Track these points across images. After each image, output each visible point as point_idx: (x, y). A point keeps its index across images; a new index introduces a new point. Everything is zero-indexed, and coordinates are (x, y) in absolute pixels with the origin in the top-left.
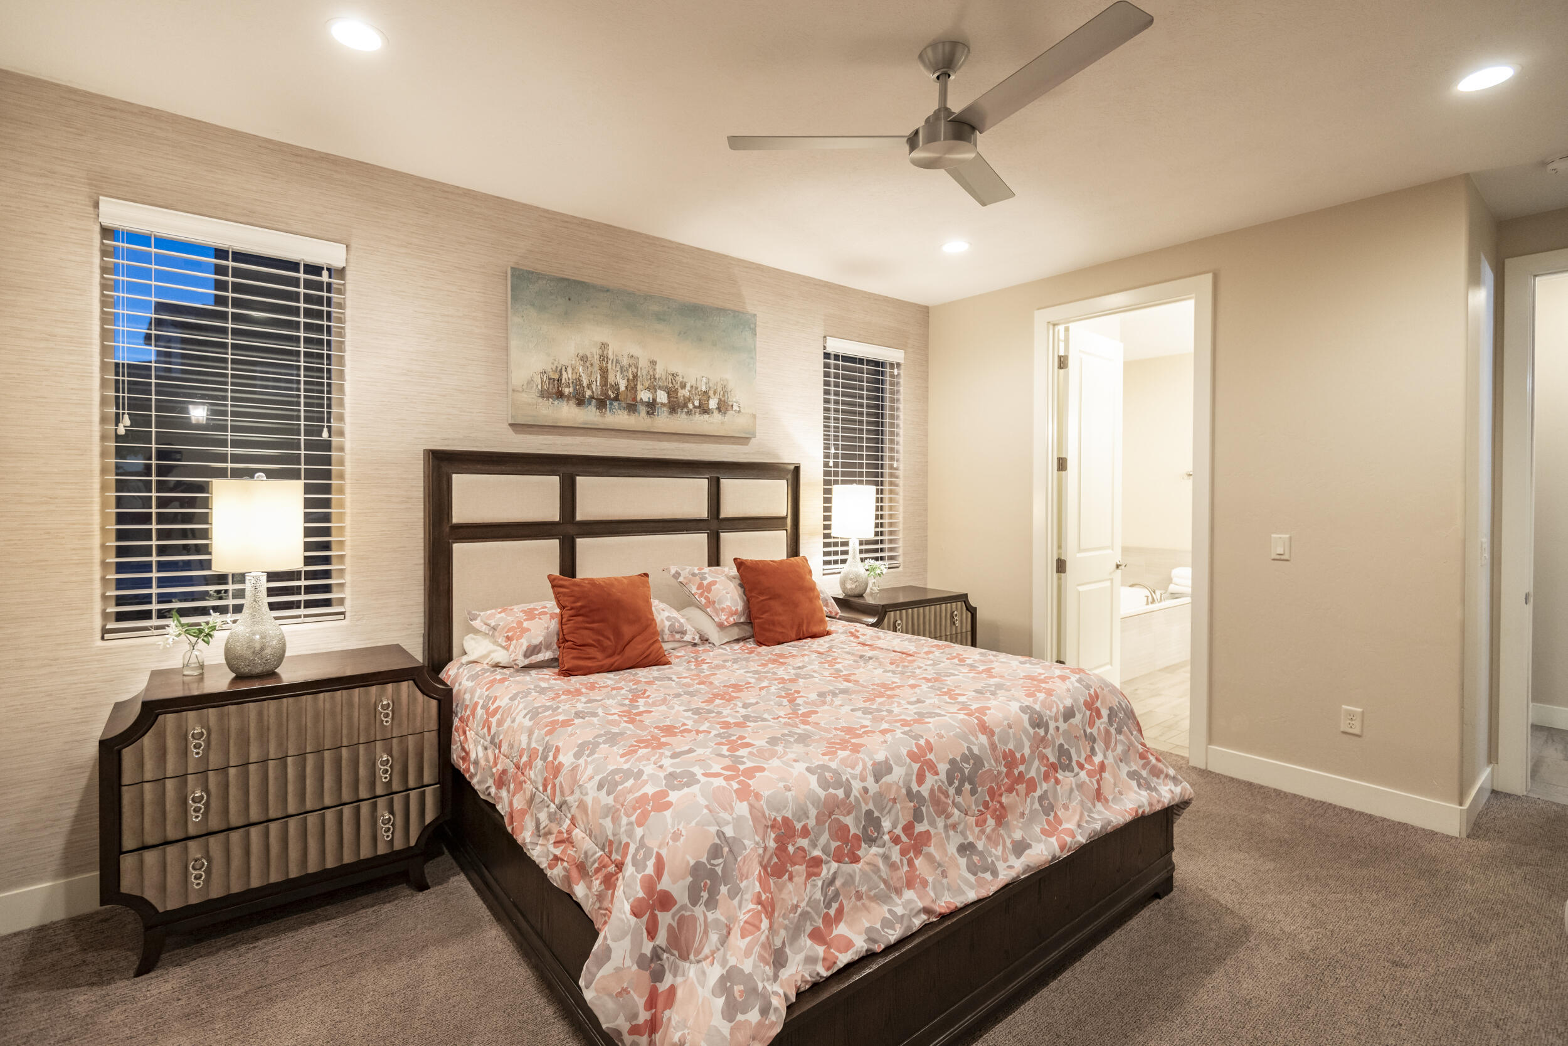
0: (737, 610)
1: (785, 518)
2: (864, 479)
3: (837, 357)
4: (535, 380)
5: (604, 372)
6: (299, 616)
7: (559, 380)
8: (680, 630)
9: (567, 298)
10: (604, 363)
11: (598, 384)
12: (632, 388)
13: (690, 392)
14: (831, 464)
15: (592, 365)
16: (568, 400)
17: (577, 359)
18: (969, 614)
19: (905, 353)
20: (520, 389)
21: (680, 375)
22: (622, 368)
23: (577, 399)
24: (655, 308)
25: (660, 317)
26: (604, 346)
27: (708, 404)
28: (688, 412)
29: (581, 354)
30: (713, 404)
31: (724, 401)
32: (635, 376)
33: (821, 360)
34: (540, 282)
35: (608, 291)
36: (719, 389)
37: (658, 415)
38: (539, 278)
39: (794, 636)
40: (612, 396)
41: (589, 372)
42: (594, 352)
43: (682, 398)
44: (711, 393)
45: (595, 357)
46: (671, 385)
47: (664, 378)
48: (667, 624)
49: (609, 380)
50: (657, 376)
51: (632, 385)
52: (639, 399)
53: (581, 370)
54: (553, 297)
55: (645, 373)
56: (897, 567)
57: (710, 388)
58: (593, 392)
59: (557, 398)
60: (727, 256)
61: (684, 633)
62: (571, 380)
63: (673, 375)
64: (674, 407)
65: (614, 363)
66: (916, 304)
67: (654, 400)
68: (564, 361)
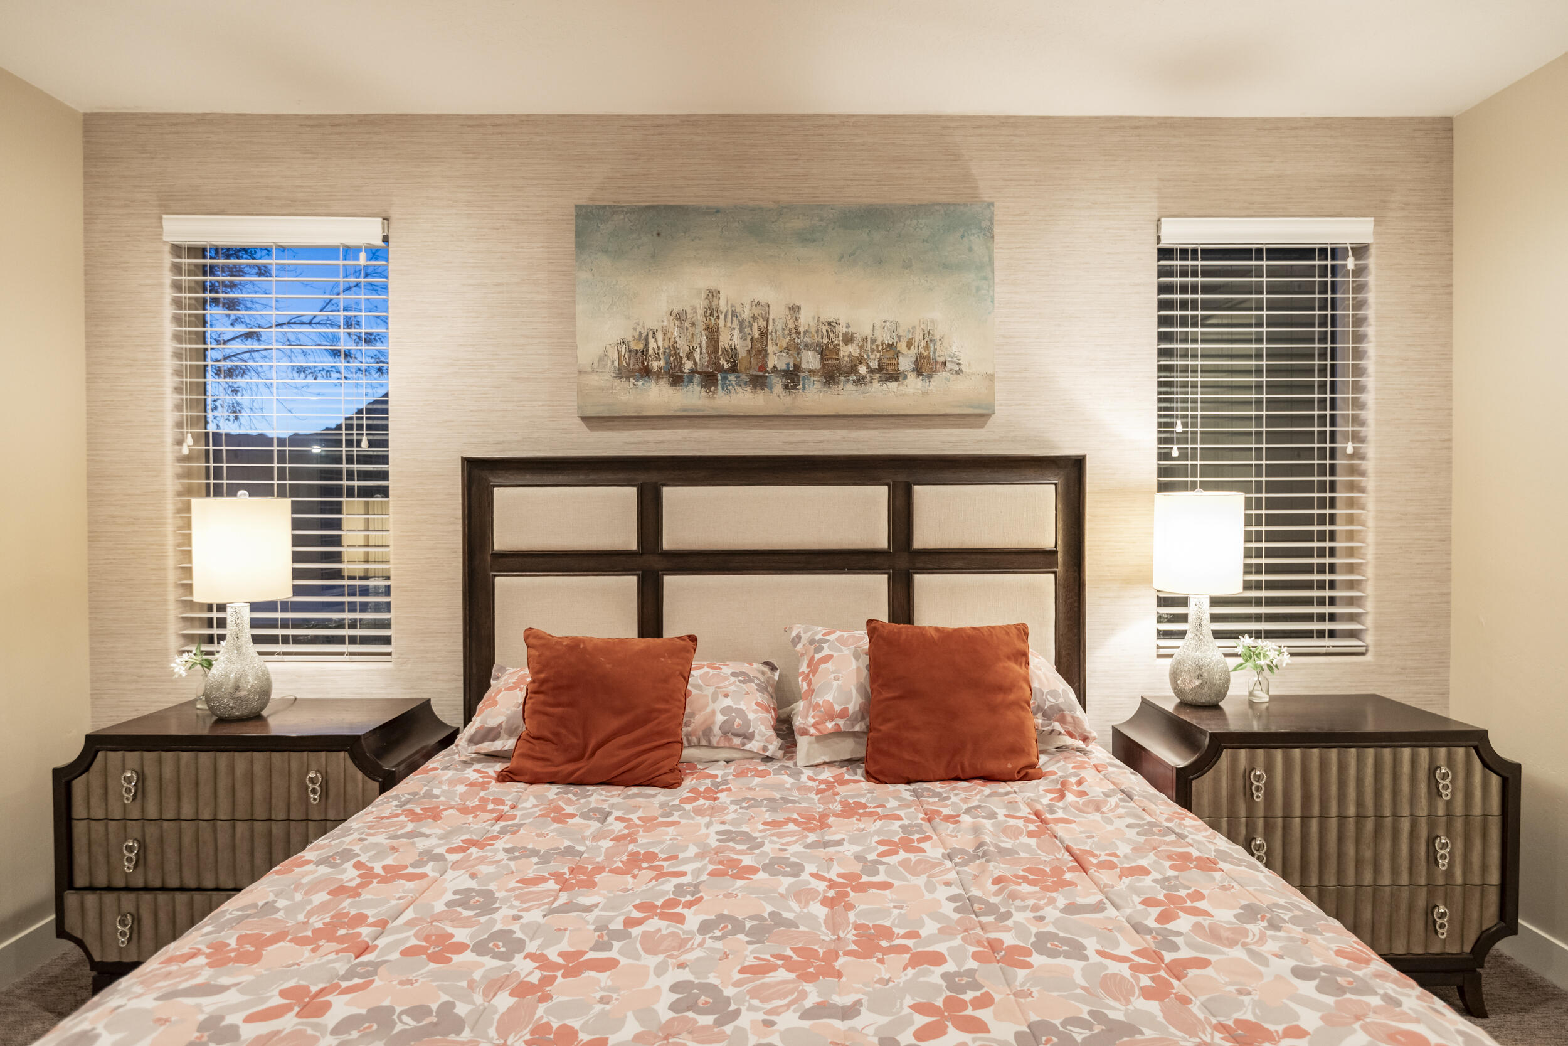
0: (845, 710)
1: (1053, 553)
2: (1198, 479)
3: (1184, 253)
4: (609, 354)
5: (713, 333)
6: (342, 654)
7: (645, 351)
8: (741, 731)
9: (655, 233)
10: (713, 319)
11: (704, 351)
12: (759, 350)
13: (861, 347)
14: (1175, 453)
15: (693, 324)
16: (658, 378)
17: (671, 318)
18: (1495, 780)
19: (1377, 223)
20: (590, 370)
21: (843, 323)
22: (741, 323)
23: (671, 376)
24: (798, 224)
25: (806, 238)
26: (713, 294)
27: (896, 365)
28: (859, 380)
29: (676, 311)
30: (905, 363)
31: (928, 357)
32: (764, 333)
33: (1153, 263)
34: (615, 217)
35: (718, 212)
36: (918, 337)
37: (804, 389)
38: (614, 213)
39: (941, 772)
40: (726, 367)
41: (689, 335)
42: (697, 305)
43: (847, 359)
44: (902, 346)
45: (699, 312)
46: (825, 340)
47: (813, 330)
48: (720, 718)
49: (721, 344)
50: (801, 329)
51: (759, 346)
52: (770, 366)
53: (676, 334)
54: (634, 236)
55: (779, 326)
56: (1362, 654)
57: (899, 337)
58: (695, 363)
59: (642, 377)
60: (940, 117)
61: (749, 737)
62: (662, 350)
63: (829, 324)
64: (832, 374)
65: (729, 316)
66: (1411, 119)
67: (797, 367)
68: (652, 324)
